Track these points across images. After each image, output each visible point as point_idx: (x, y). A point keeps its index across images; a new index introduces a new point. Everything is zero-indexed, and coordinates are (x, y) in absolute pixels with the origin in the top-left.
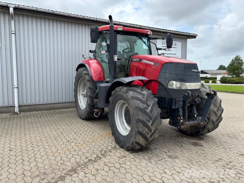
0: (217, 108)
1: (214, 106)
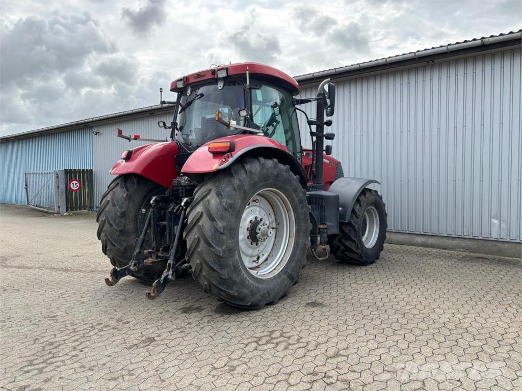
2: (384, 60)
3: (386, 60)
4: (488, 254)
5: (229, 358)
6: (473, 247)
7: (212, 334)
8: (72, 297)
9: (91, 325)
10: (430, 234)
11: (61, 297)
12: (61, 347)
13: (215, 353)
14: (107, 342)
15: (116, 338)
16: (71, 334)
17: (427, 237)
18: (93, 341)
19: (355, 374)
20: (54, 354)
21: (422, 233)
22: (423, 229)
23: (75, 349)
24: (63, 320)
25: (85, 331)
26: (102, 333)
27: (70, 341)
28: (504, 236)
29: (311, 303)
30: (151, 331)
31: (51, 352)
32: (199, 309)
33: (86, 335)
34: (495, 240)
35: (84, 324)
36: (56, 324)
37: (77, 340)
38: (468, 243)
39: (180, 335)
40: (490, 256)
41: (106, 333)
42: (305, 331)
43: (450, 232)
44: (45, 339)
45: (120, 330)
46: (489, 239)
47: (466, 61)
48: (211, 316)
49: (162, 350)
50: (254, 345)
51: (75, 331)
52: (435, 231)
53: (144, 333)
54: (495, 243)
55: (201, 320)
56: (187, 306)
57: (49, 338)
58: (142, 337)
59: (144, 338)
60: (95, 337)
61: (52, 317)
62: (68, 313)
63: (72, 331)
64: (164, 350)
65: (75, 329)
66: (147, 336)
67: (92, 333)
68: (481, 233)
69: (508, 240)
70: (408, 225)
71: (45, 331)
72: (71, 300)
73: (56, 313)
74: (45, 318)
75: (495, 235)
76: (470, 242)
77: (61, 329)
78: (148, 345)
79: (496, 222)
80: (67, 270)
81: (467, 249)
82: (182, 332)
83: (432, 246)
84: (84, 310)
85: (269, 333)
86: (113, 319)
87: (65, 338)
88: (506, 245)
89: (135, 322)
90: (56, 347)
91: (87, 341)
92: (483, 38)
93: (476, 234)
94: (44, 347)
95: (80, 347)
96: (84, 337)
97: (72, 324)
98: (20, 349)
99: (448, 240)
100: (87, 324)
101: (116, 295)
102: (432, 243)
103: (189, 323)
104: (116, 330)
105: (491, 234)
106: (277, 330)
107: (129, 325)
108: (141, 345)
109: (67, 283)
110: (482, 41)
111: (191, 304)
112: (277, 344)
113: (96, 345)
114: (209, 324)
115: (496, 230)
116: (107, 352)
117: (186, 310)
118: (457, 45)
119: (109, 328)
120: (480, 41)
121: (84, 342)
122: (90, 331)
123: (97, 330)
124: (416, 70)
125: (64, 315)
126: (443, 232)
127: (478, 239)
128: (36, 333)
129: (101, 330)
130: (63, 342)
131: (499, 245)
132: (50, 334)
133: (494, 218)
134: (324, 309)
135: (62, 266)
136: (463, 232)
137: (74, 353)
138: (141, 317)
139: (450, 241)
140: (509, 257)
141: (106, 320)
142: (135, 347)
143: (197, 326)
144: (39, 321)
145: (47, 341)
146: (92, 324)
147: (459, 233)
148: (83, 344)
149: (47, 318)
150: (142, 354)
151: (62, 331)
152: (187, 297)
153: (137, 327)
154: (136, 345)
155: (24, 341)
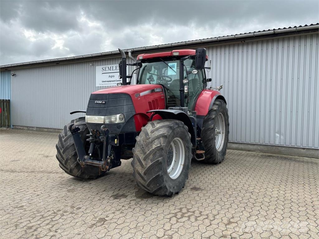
0: (144, 155)
1: (141, 152)
2: (216, 38)
3: (217, 39)
4: (273, 154)
5: (164, 230)
6: (265, 150)
7: (143, 213)
8: (28, 191)
9: (53, 212)
10: (241, 142)
11: (19, 191)
12: (39, 230)
13: (152, 226)
14: (72, 224)
15: (77, 220)
16: (41, 220)
17: (239, 144)
18: (61, 224)
19: (247, 234)
20: (36, 235)
21: (236, 142)
22: (236, 140)
23: (50, 231)
24: (30, 209)
25: (51, 217)
26: (64, 217)
27: (43, 224)
28: (282, 143)
29: (193, 188)
30: (100, 214)
31: (33, 235)
32: (124, 196)
33: (54, 219)
34: (278, 145)
35: (48, 211)
36: (26, 212)
37: (48, 224)
38: (262, 147)
39: (121, 215)
40: (274, 155)
41: (68, 216)
42: (200, 207)
43: (252, 141)
44: (23, 225)
45: (76, 214)
46: (274, 145)
47: (262, 42)
48: (135, 200)
49: (115, 227)
50: (174, 219)
51: (43, 217)
52: (243, 141)
53: (96, 215)
54: (278, 147)
55: (130, 203)
56: (115, 194)
57: (25, 223)
58: (96, 218)
59: (97, 219)
60: (61, 220)
61: (19, 207)
62: (30, 204)
63: (41, 217)
64: (116, 227)
65: (42, 216)
66: (99, 217)
67: (57, 218)
68: (270, 142)
69: (285, 146)
70: (236, 138)
71: (20, 218)
72: (28, 193)
73: (21, 204)
74: (15, 208)
75: (277, 143)
76: (263, 147)
77: (32, 216)
78: (103, 224)
79: (278, 135)
80: (13, 171)
81: (261, 151)
82: (121, 213)
83: (242, 150)
84: (41, 201)
85: (179, 210)
86: (67, 206)
87: (39, 222)
88: (283, 149)
89: (85, 207)
90: (35, 230)
91: (56, 224)
92: (274, 29)
93: (267, 142)
94: (26, 231)
95: (54, 229)
96: (53, 221)
97: (38, 211)
98: (7, 234)
99: (251, 146)
100: (49, 211)
101: (60, 189)
102: (241, 148)
103: (123, 206)
104: (74, 214)
105: (275, 142)
106: (183, 208)
107: (81, 210)
108: (99, 224)
109: (18, 181)
110: (274, 31)
111: (117, 192)
112: (189, 217)
113: (65, 227)
114: (137, 206)
115: (278, 140)
116: (76, 231)
117: (116, 197)
118: (259, 33)
119: (68, 213)
120: (273, 31)
121: (55, 224)
122: (55, 216)
123: (59, 215)
124: (234, 45)
125: (28, 205)
126: (248, 141)
127: (268, 145)
128: (13, 220)
129: (63, 215)
130: (39, 226)
131: (279, 148)
132: (25, 220)
133: (277, 133)
134: (204, 192)
135: (8, 168)
136: (260, 141)
137: (51, 234)
138: (87, 203)
139: (252, 146)
140: (285, 155)
141: (62, 207)
142: (95, 226)
143: (130, 207)
144: (11, 211)
145: (25, 226)
146: (53, 210)
147: (257, 142)
148: (55, 226)
149: (17, 208)
150: (102, 231)
151: (34, 218)
152: (111, 188)
153: (87, 211)
154: (94, 224)
155: (8, 227)
